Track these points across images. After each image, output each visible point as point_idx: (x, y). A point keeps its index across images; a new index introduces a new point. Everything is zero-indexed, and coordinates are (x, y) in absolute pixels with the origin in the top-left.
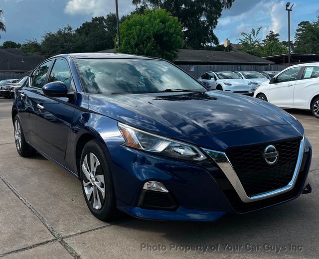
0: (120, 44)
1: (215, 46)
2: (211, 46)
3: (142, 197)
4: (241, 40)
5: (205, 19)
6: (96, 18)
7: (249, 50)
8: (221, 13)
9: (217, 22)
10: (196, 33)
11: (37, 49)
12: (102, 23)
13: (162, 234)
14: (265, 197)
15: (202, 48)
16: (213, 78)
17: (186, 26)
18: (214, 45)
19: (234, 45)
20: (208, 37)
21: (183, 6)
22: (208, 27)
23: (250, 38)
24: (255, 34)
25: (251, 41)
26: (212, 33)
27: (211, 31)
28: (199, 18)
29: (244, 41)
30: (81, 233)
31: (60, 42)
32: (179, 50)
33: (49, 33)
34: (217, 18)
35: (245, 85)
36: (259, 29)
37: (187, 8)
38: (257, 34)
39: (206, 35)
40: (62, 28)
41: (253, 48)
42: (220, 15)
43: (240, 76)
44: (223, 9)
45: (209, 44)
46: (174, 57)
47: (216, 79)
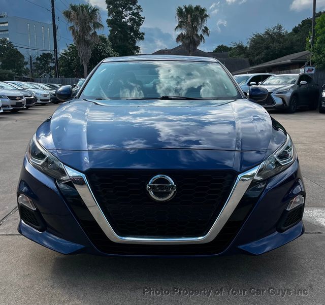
33: (255, 33)
40: (271, 28)
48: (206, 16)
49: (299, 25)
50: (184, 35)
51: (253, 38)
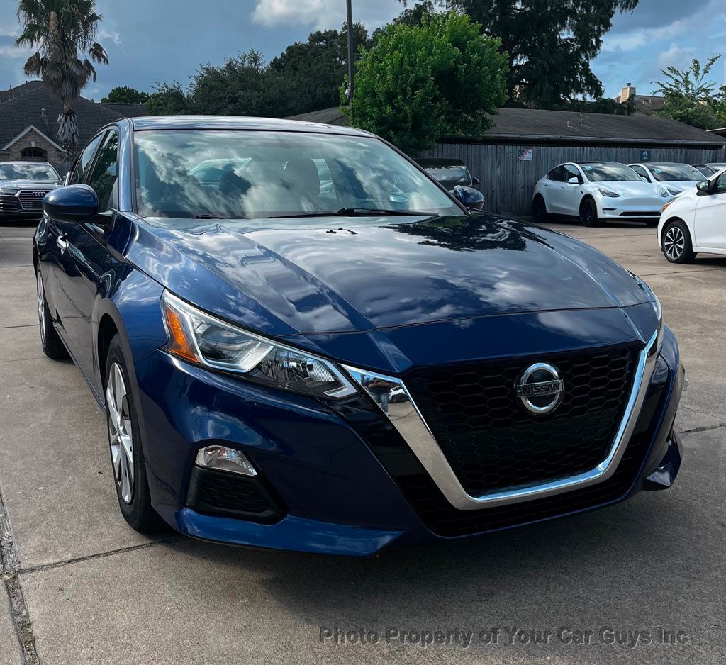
0: (352, 95)
1: (594, 100)
2: (583, 102)
3: (193, 484)
4: (663, 86)
5: (572, 35)
6: (319, 33)
7: (681, 110)
8: (612, 21)
9: (598, 42)
10: (548, 70)
11: (181, 106)
12: (332, 45)
13: (264, 576)
14: (527, 497)
15: (562, 106)
16: (575, 179)
17: (524, 51)
18: (590, 99)
19: (646, 98)
20: (575, 79)
21: (519, 5)
22: (577, 53)
23: (687, 81)
24: (701, 72)
25: (687, 89)
26: (586, 71)
27: (586, 65)
28: (556, 32)
29: (670, 90)
30: (70, 562)
31: (229, 89)
32: (496, 109)
33: (207, 66)
34: (600, 33)
35: (654, 196)
36: (713, 61)
37: (528, 9)
38: (706, 72)
39: (572, 74)
40: (236, 58)
41: (691, 105)
42: (607, 25)
43: (643, 175)
44: (617, 10)
45: (579, 97)
46: (483, 127)
47: (581, 181)
48: (94, 17)
49: (282, 54)
50: (45, 59)
51: (202, 76)
